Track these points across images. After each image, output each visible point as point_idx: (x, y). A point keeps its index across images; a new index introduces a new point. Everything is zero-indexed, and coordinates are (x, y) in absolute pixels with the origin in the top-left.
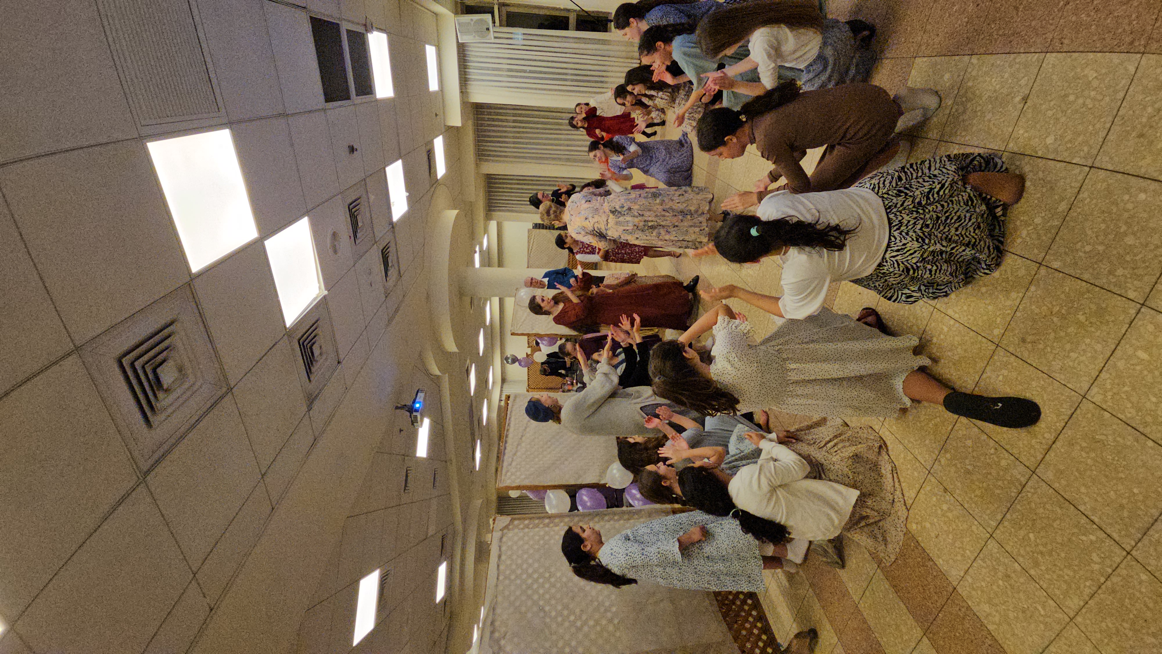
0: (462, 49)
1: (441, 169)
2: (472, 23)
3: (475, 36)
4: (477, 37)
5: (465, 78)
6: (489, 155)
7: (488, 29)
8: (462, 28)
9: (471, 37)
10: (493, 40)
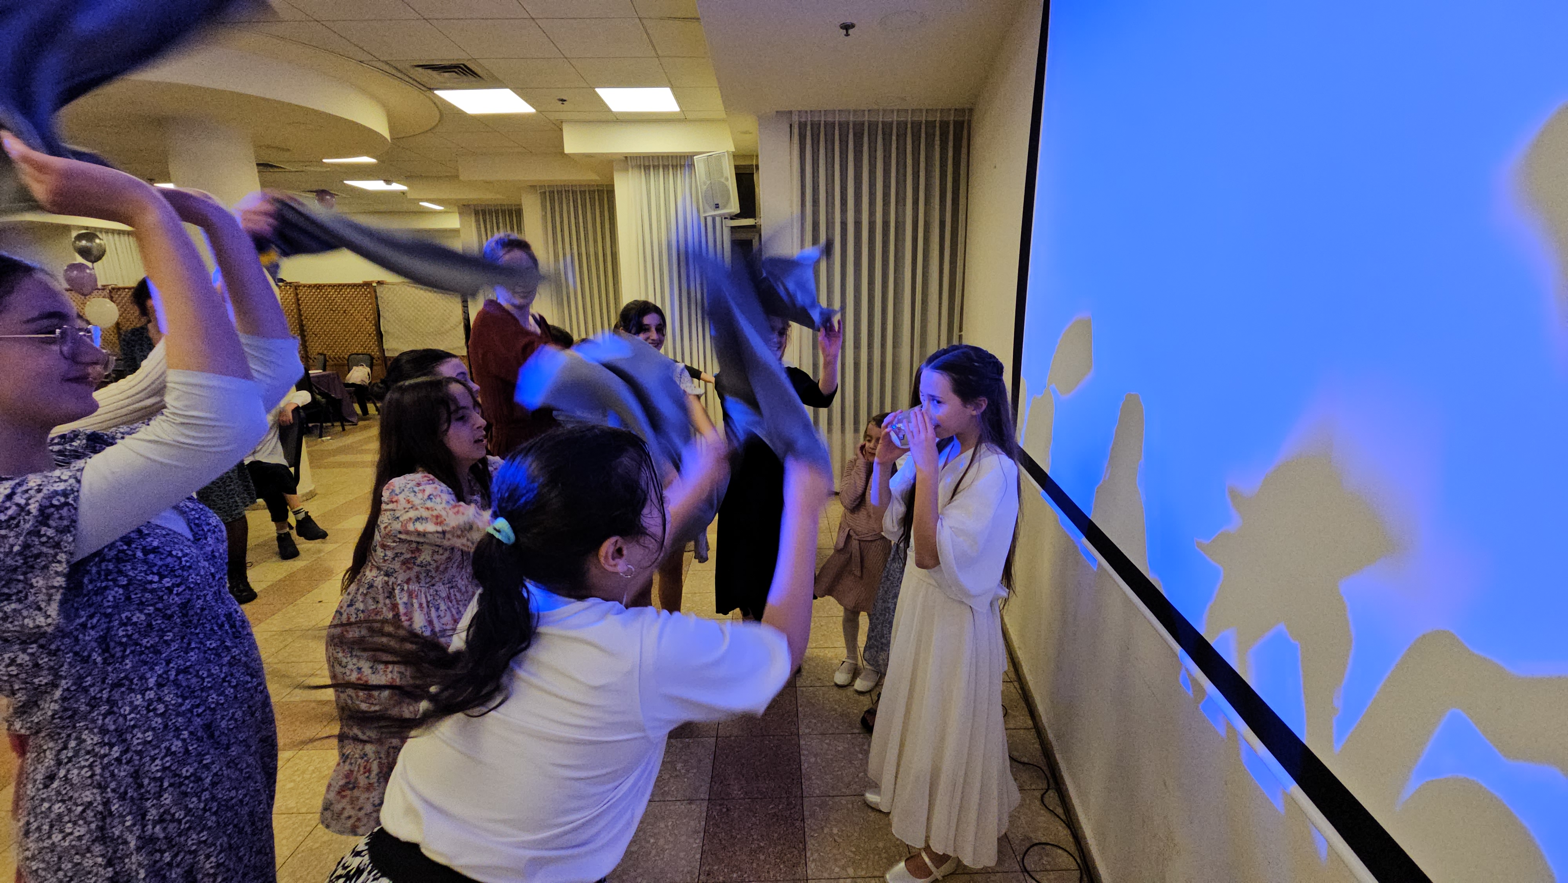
0: (686, 162)
2: (723, 180)
4: (705, 187)
5: (649, 167)
6: (553, 211)
7: (717, 206)
8: (713, 161)
9: (703, 178)
10: (703, 215)
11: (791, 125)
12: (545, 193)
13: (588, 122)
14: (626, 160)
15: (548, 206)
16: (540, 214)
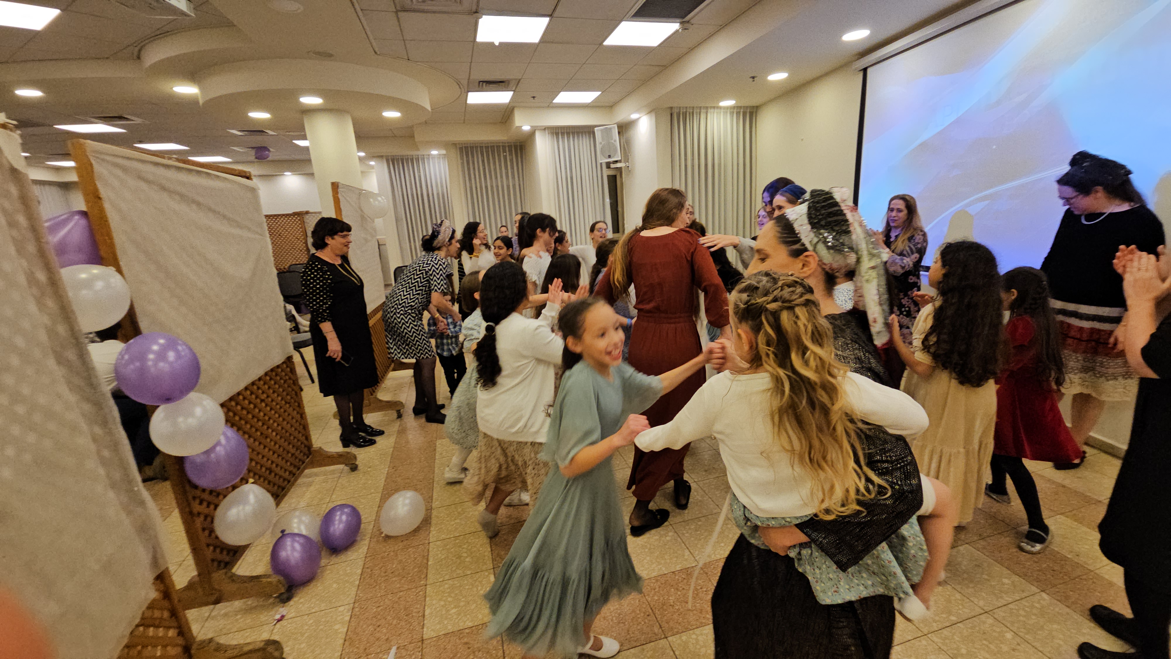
0: (588, 131)
1: (475, 98)
2: (613, 141)
3: (601, 143)
4: (601, 146)
5: (558, 133)
6: (468, 159)
7: (609, 157)
8: (607, 132)
10: (600, 161)
11: (671, 114)
12: (462, 148)
13: (531, 107)
14: (545, 129)
15: (465, 156)
16: (460, 161)
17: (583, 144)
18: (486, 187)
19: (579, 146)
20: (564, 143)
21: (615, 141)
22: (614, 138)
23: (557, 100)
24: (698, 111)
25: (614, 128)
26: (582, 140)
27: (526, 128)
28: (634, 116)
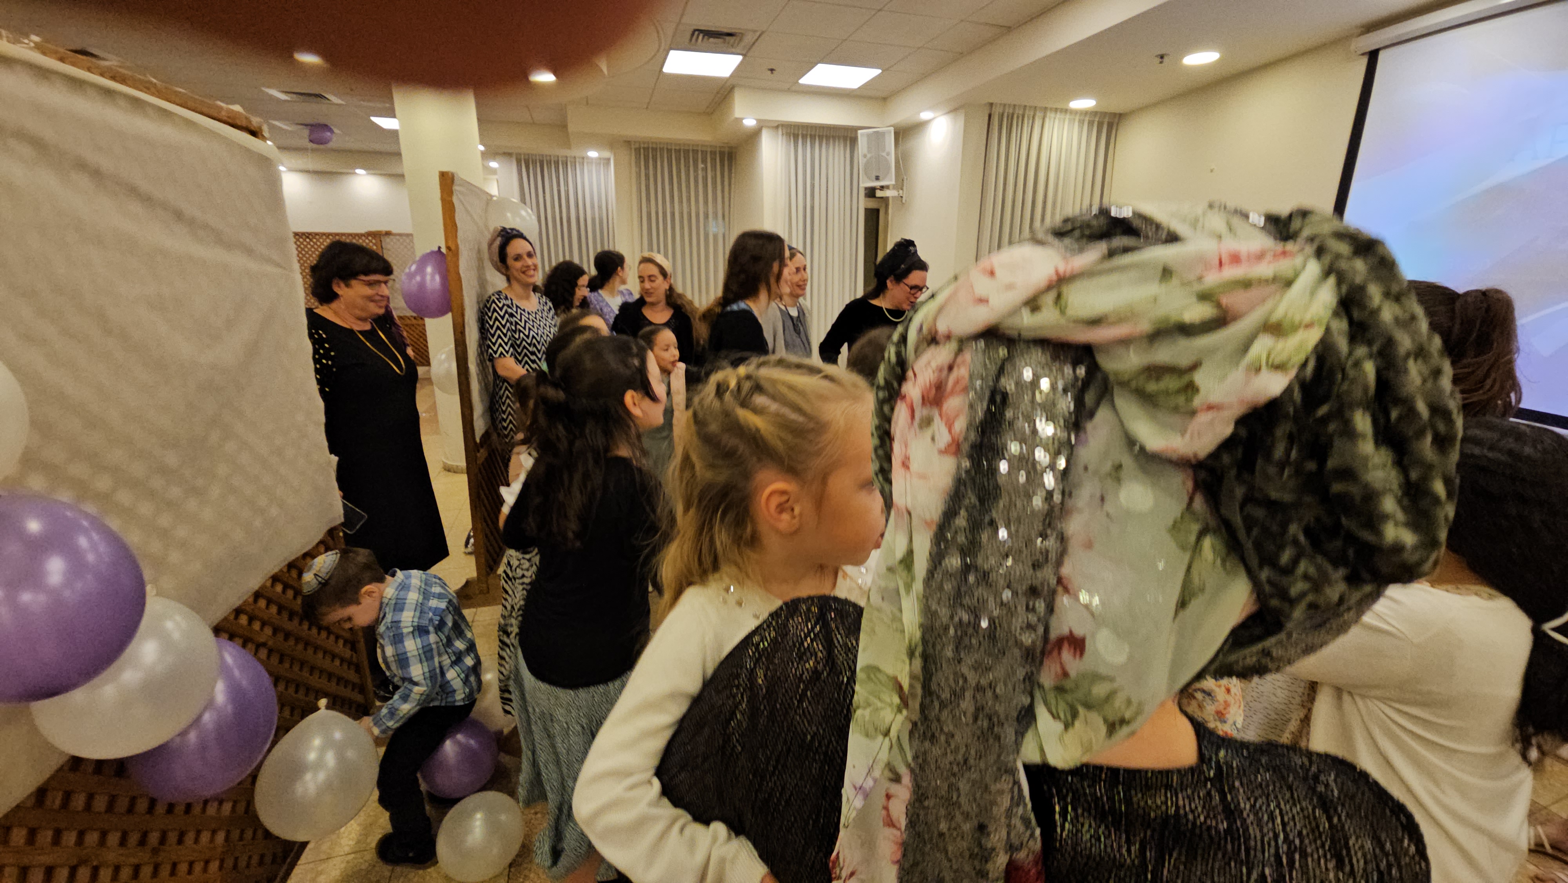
0: (846, 135)
1: (678, 62)
2: (884, 154)
3: (865, 156)
4: (865, 160)
5: (798, 135)
6: (647, 167)
7: (877, 178)
8: (878, 138)
9: (865, 151)
10: (858, 184)
11: (990, 116)
12: (640, 149)
13: (763, 89)
14: (777, 127)
15: (642, 163)
16: (634, 169)
17: (836, 155)
18: (673, 214)
19: (827, 159)
20: (805, 151)
21: (888, 154)
22: (887, 149)
23: (806, 80)
24: (1032, 113)
25: (890, 132)
26: (834, 149)
27: (750, 122)
28: (925, 115)
